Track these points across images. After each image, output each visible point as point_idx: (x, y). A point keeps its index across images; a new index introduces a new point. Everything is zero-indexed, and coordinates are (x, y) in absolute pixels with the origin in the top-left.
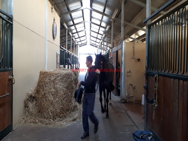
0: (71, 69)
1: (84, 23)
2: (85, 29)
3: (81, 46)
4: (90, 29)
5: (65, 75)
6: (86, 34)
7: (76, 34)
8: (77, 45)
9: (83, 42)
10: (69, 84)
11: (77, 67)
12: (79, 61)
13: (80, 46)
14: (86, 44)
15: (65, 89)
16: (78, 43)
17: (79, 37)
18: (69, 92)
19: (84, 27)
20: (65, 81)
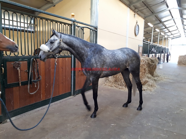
1: (174, 20)
2: (176, 24)
3: (174, 38)
4: (183, 24)
6: (178, 28)
7: (166, 29)
8: (168, 38)
9: (175, 35)
13: (172, 39)
14: (180, 37)
16: (169, 36)
17: (169, 32)
19: (174, 23)
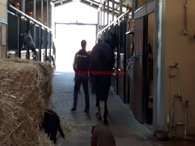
0: (34, 59)
5: (21, 73)
10: (31, 96)
11: (48, 55)
12: (53, 39)
15: (20, 108)
18: (31, 116)
20: (21, 88)
